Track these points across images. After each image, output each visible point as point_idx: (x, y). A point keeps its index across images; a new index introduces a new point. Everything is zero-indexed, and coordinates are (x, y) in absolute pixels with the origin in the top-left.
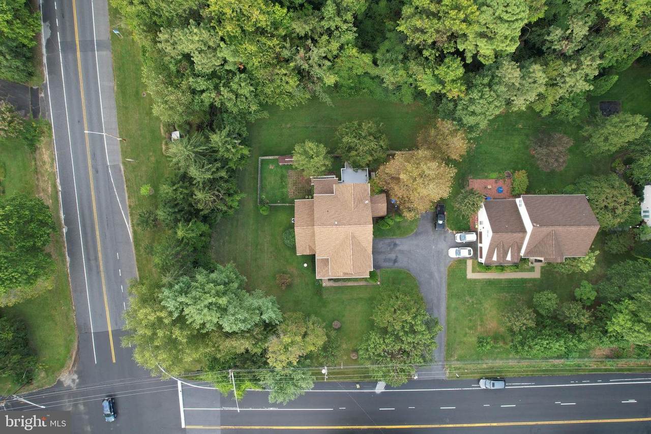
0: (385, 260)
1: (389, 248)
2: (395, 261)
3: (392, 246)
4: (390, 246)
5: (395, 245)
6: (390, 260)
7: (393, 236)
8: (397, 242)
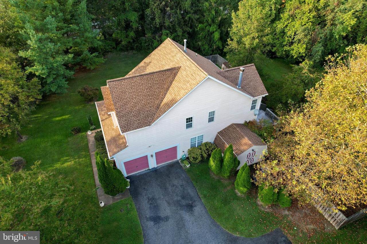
0: (152, 200)
1: (179, 198)
2: (157, 219)
3: (184, 202)
4: (183, 198)
5: (190, 207)
6: (155, 207)
7: (205, 196)
8: (198, 209)
